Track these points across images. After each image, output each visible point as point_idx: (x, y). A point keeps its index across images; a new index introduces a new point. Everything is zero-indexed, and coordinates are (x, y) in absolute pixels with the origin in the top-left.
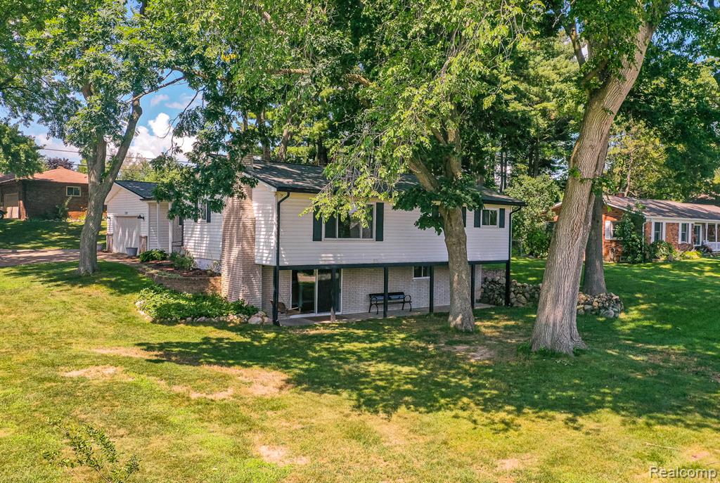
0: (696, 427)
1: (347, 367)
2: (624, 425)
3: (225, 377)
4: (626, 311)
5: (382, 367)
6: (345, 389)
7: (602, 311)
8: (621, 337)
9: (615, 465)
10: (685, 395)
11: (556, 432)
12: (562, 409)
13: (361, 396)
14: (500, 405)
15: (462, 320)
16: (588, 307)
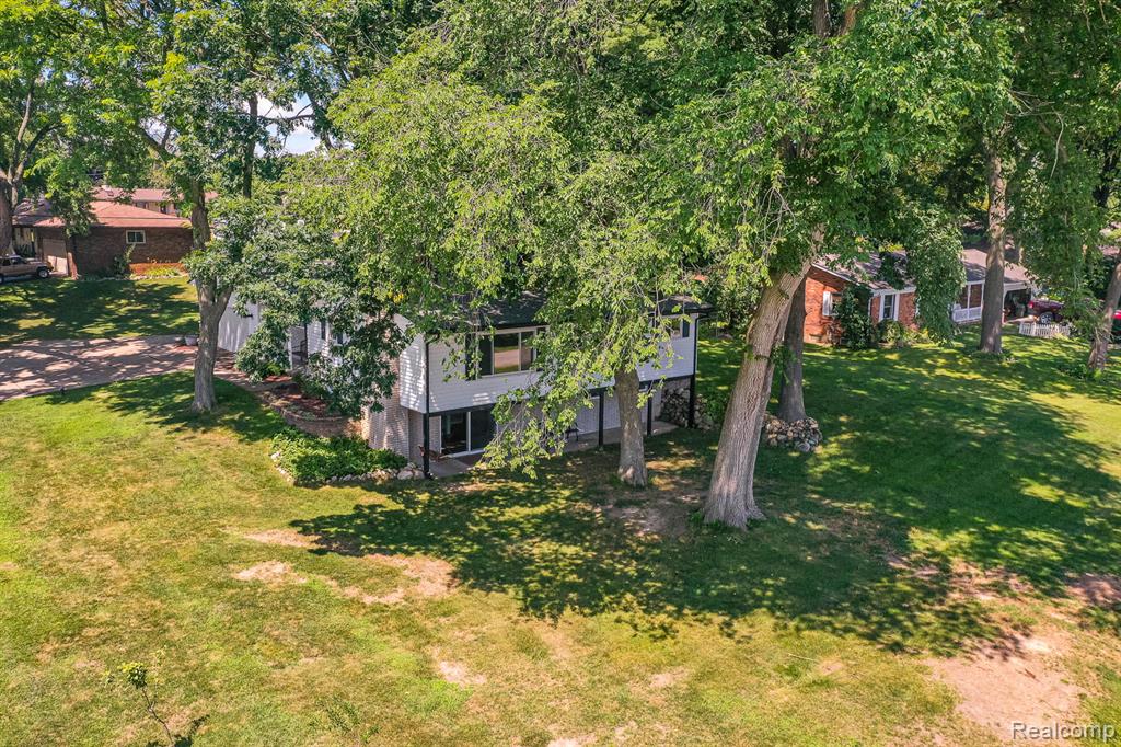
0: (840, 632)
1: (510, 548)
2: (775, 630)
3: (394, 573)
4: (824, 443)
5: (547, 547)
6: (511, 583)
7: (797, 443)
8: (810, 487)
9: (754, 680)
10: (847, 585)
11: (710, 640)
12: (721, 609)
13: (527, 593)
14: (662, 604)
15: (633, 473)
16: (781, 437)
